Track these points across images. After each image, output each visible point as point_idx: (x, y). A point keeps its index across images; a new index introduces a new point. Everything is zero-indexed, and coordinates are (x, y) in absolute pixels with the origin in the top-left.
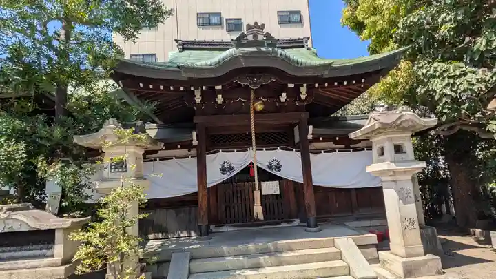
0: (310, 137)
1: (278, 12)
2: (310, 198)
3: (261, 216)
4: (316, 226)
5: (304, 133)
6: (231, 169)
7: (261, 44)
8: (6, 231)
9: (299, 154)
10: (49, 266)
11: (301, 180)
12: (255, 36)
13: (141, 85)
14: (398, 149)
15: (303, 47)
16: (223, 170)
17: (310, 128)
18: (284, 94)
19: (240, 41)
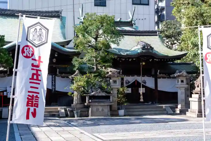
0: (158, 73)
5: (156, 72)
6: (129, 82)
7: (149, 49)
9: (154, 79)
10: (110, 103)
11: (154, 88)
12: (148, 47)
15: (157, 35)
16: (126, 83)
17: (159, 71)
18: (151, 60)
19: (143, 48)
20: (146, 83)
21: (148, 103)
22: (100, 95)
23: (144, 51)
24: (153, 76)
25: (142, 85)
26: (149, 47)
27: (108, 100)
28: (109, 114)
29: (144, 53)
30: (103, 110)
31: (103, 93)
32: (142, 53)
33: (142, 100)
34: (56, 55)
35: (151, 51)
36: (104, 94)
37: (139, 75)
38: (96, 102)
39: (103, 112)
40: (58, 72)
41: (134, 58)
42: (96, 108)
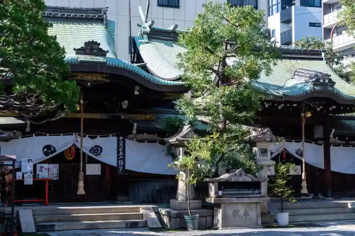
0: (331, 136)
9: (322, 148)
12: (324, 80)
15: (322, 59)
17: (333, 130)
18: (321, 107)
19: (316, 83)
20: (302, 155)
22: (241, 179)
23: (317, 88)
24: (317, 142)
26: (327, 81)
27: (257, 192)
28: (260, 222)
29: (318, 92)
30: (246, 214)
31: (246, 175)
32: (313, 91)
33: (305, 191)
34: (136, 93)
35: (330, 88)
36: (248, 178)
38: (231, 195)
39: (248, 217)
40: (135, 128)
41: (295, 102)
42: (232, 210)
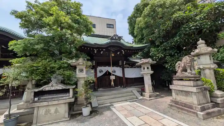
0: (125, 64)
1: (107, 24)
2: (124, 80)
3: (113, 85)
4: (126, 87)
5: (123, 63)
6: (103, 72)
7: (117, 40)
8: (55, 89)
10: (69, 99)
11: (122, 76)
12: (116, 38)
13: (83, 48)
14: (148, 68)
16: (100, 72)
17: (125, 62)
18: (119, 52)
19: (112, 39)
21: (117, 87)
22: (53, 89)
23: (112, 41)
24: (120, 67)
25: (113, 74)
28: (67, 116)
30: (56, 111)
31: (57, 85)
36: (60, 87)
37: (109, 66)
38: (45, 100)
39: (58, 113)
41: (104, 48)
42: (44, 110)
